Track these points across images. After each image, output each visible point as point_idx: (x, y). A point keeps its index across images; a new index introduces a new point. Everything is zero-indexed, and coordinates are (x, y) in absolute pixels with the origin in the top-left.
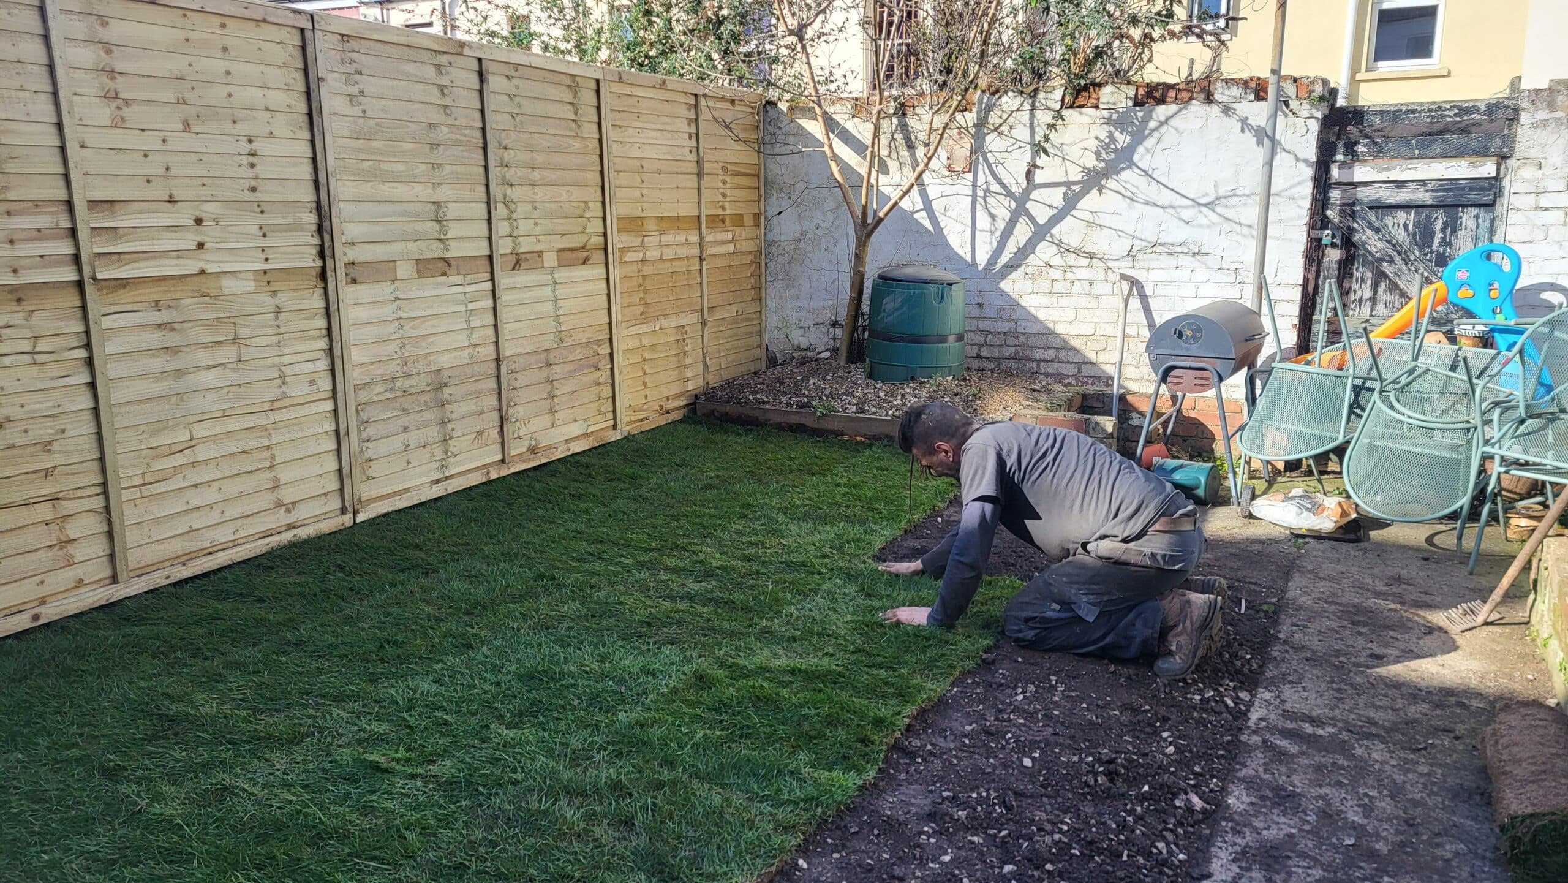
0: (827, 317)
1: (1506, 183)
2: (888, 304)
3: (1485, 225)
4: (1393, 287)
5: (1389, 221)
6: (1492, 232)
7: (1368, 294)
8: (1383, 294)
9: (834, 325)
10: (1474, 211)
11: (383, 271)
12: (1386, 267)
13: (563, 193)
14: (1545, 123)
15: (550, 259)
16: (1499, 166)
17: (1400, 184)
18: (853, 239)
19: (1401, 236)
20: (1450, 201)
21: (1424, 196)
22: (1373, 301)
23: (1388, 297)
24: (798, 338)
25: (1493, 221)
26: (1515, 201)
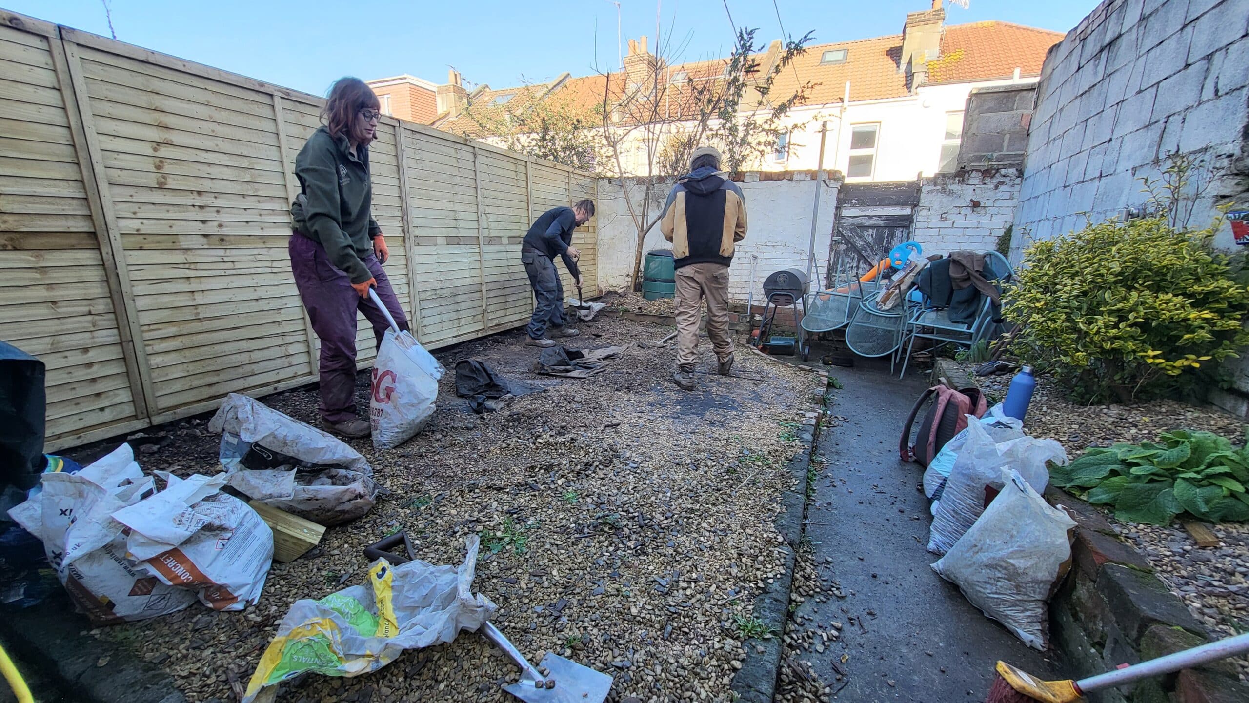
0: (625, 272)
1: (915, 217)
2: (652, 265)
3: (905, 235)
4: (866, 261)
5: (865, 233)
6: (908, 238)
7: (855, 264)
8: (861, 265)
9: (628, 276)
10: (901, 229)
11: (430, 240)
12: (863, 253)
13: (511, 212)
14: (932, 191)
15: (505, 241)
16: (912, 209)
17: (870, 217)
18: (637, 238)
19: (870, 240)
20: (891, 224)
21: (880, 223)
22: (858, 267)
23: (864, 266)
24: (612, 282)
25: (909, 234)
26: (918, 225)
